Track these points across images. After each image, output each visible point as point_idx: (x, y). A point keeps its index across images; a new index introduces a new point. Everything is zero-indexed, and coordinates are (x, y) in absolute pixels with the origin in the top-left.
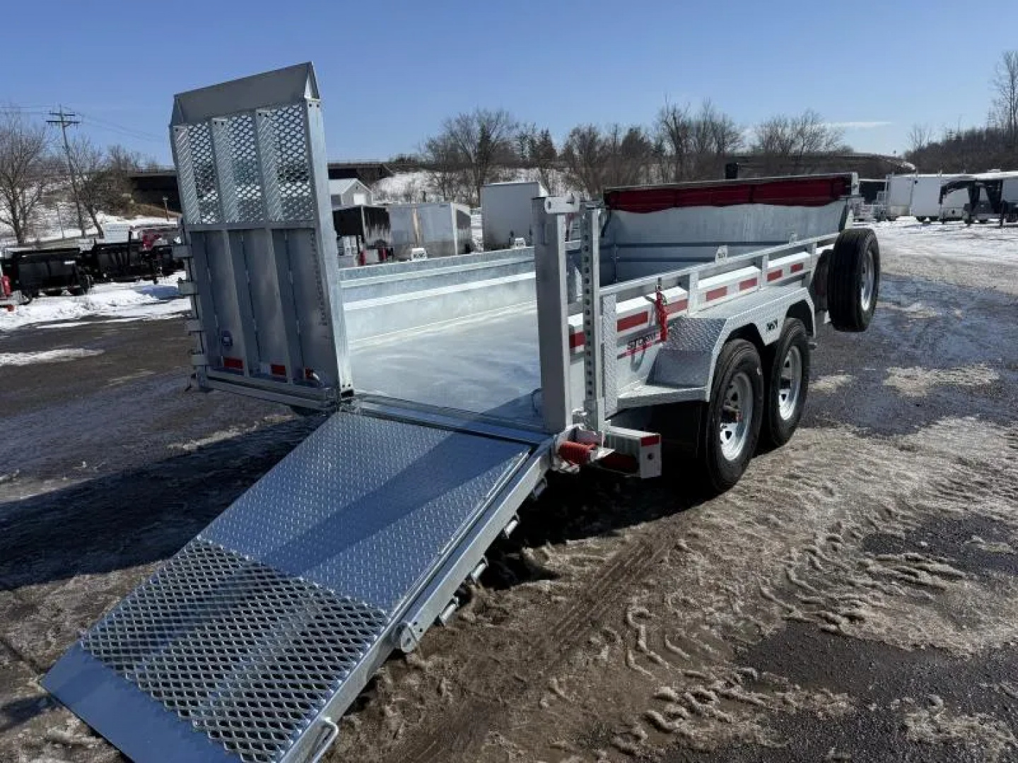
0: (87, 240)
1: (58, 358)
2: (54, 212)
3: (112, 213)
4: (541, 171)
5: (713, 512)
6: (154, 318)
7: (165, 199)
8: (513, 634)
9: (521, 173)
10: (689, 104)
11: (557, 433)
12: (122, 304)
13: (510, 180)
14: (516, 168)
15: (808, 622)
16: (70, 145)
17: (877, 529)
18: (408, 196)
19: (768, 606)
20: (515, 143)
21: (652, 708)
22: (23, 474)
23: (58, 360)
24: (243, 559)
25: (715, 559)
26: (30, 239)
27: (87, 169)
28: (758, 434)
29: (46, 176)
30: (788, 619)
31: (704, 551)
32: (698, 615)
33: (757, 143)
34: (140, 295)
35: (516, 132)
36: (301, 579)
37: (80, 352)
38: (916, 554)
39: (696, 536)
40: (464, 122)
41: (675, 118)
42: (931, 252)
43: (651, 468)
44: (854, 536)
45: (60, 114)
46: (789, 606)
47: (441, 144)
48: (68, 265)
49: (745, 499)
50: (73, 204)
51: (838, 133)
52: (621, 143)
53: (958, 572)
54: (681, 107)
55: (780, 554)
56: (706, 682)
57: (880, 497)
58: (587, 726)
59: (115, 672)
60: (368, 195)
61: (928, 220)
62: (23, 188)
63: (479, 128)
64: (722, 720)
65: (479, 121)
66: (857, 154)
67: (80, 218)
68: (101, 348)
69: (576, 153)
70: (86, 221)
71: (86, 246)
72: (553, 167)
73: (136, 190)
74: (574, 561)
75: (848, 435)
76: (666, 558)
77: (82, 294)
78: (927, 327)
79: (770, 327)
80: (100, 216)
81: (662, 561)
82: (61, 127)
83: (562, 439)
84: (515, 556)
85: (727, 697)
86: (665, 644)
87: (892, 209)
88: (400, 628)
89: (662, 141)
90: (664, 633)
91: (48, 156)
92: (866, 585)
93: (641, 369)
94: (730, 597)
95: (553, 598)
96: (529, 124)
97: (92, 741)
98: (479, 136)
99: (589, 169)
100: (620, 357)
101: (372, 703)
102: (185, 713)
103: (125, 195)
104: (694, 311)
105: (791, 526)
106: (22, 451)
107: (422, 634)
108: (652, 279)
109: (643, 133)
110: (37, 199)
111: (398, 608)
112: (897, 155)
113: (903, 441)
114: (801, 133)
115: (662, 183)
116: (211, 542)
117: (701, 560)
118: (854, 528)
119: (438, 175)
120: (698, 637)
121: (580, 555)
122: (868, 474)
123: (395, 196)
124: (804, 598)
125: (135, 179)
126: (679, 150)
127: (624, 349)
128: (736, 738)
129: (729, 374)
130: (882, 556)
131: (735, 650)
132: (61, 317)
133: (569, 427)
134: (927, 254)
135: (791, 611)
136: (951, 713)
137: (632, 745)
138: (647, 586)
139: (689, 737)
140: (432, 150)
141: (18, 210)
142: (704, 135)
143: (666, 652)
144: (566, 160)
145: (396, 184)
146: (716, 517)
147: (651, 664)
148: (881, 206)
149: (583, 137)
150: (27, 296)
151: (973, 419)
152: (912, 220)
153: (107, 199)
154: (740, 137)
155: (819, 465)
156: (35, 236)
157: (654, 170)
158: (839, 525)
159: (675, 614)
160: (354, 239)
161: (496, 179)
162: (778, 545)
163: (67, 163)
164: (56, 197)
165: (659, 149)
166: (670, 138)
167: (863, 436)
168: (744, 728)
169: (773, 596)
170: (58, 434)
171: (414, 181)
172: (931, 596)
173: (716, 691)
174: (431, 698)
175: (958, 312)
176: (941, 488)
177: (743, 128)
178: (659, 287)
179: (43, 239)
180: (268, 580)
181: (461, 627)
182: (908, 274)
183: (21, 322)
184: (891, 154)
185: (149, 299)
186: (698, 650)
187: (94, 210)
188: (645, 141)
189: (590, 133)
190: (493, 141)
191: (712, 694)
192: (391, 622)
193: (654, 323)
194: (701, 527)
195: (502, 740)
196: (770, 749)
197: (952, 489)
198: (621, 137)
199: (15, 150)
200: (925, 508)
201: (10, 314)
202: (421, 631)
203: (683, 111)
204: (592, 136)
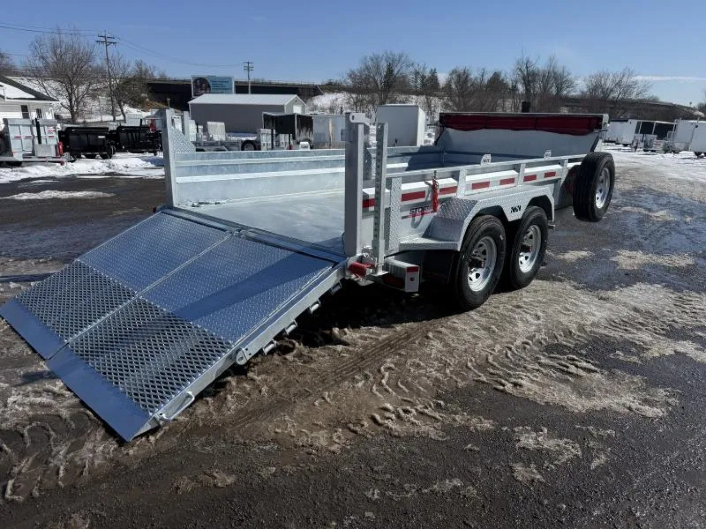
0: (115, 123)
1: (86, 196)
2: (96, 103)
3: (134, 106)
4: (426, 98)
5: (457, 321)
6: (150, 177)
7: (168, 99)
8: (312, 370)
9: (412, 98)
10: (539, 58)
11: (350, 257)
12: (132, 166)
13: (404, 103)
14: (409, 94)
15: (488, 383)
16: (110, 58)
17: (558, 341)
18: (332, 109)
19: (466, 372)
20: (411, 77)
21: (377, 413)
22: (54, 259)
23: (87, 198)
24: (162, 311)
25: (447, 345)
26: (80, 120)
27: (120, 75)
28: (499, 278)
29: (93, 78)
30: (477, 381)
31: (441, 340)
32: (423, 371)
33: (585, 90)
34: (144, 162)
35: (411, 69)
36: (191, 323)
37: (101, 194)
38: (574, 357)
39: (441, 332)
40: (376, 60)
41: (527, 67)
42: (692, 177)
43: (412, 286)
44: (541, 343)
45: (105, 37)
46: (480, 374)
47: (359, 74)
48: (101, 139)
49: (480, 316)
50: (109, 98)
51: (647, 86)
52: (486, 82)
53: (596, 369)
54: (533, 60)
55: (488, 347)
56: (413, 405)
57: (569, 324)
58: (337, 418)
59: (84, 361)
60: (303, 107)
61: (703, 155)
62: (78, 86)
63: (385, 65)
64: (413, 424)
65: (387, 61)
66: (661, 102)
67: (113, 108)
68: (114, 193)
69: (453, 87)
70: (116, 111)
71: (113, 127)
72: (435, 96)
73: (150, 92)
74: (361, 338)
75: (568, 287)
76: (417, 342)
77: (107, 158)
78: (661, 227)
79: (514, 210)
80: (126, 108)
81: (415, 343)
82: (105, 45)
83: (352, 261)
84: (328, 332)
85: (422, 413)
86: (397, 383)
87: (677, 145)
88: (237, 351)
89: (517, 83)
90: (399, 378)
91: (95, 65)
92: (534, 369)
93: (419, 227)
94: (446, 365)
95: (342, 354)
96: (421, 65)
97: (68, 393)
98: (386, 69)
99: (461, 98)
100: (404, 218)
101: (222, 393)
102: (117, 383)
103: (143, 95)
104: (462, 194)
105: (503, 334)
106: (56, 247)
107: (251, 356)
108: (430, 171)
109: (502, 76)
110: (86, 93)
111: (239, 341)
112: (692, 106)
113: (603, 294)
114: (619, 84)
115: (513, 113)
116: (147, 300)
117: (438, 344)
118: (542, 339)
119: (354, 96)
120: (418, 383)
121: (366, 335)
122: (569, 310)
123: (323, 109)
124: (491, 371)
125: (149, 84)
126: (527, 90)
127: (407, 213)
128: (418, 433)
129: (476, 236)
130: (552, 355)
131: (438, 392)
132: (93, 172)
133: (359, 254)
134: (689, 178)
135: (480, 376)
136: (550, 436)
137: (357, 429)
138: (400, 355)
139: (391, 429)
140: (353, 78)
141: (74, 99)
142: (547, 81)
143: (396, 387)
144: (445, 91)
145: (324, 100)
146: (457, 324)
147: (386, 393)
148: (668, 141)
149: (459, 76)
150: (73, 157)
151: (659, 286)
152: (691, 154)
153: (131, 97)
154: (574, 84)
155: (540, 302)
156: (83, 118)
157: (509, 103)
158: (534, 336)
159: (410, 370)
160: (287, 136)
161: (394, 101)
162: (489, 342)
163: (107, 69)
164: (99, 92)
165: (514, 88)
166: (523, 82)
167: (578, 289)
168: (424, 428)
169: (472, 368)
170: (78, 240)
171: (337, 99)
172: (570, 379)
173: (416, 410)
174: (255, 395)
175: (688, 219)
176: (612, 323)
177: (577, 78)
178: (435, 177)
179: (88, 121)
180: (173, 322)
181: (283, 363)
182: (667, 191)
183: (68, 173)
184: (688, 105)
185: (150, 165)
186: (415, 389)
187: (122, 103)
188: (505, 82)
189: (465, 73)
190: (395, 73)
191: (413, 410)
192: (234, 348)
193: (429, 199)
194: (446, 328)
195: (287, 418)
196: (435, 440)
197: (620, 324)
198: (487, 78)
199: (74, 60)
200: (595, 333)
201: (61, 167)
202: (250, 354)
203: (534, 62)
204: (466, 75)
